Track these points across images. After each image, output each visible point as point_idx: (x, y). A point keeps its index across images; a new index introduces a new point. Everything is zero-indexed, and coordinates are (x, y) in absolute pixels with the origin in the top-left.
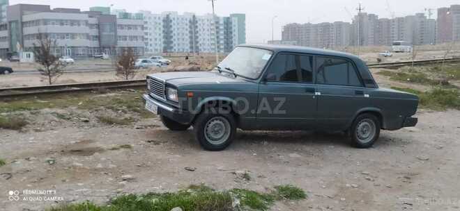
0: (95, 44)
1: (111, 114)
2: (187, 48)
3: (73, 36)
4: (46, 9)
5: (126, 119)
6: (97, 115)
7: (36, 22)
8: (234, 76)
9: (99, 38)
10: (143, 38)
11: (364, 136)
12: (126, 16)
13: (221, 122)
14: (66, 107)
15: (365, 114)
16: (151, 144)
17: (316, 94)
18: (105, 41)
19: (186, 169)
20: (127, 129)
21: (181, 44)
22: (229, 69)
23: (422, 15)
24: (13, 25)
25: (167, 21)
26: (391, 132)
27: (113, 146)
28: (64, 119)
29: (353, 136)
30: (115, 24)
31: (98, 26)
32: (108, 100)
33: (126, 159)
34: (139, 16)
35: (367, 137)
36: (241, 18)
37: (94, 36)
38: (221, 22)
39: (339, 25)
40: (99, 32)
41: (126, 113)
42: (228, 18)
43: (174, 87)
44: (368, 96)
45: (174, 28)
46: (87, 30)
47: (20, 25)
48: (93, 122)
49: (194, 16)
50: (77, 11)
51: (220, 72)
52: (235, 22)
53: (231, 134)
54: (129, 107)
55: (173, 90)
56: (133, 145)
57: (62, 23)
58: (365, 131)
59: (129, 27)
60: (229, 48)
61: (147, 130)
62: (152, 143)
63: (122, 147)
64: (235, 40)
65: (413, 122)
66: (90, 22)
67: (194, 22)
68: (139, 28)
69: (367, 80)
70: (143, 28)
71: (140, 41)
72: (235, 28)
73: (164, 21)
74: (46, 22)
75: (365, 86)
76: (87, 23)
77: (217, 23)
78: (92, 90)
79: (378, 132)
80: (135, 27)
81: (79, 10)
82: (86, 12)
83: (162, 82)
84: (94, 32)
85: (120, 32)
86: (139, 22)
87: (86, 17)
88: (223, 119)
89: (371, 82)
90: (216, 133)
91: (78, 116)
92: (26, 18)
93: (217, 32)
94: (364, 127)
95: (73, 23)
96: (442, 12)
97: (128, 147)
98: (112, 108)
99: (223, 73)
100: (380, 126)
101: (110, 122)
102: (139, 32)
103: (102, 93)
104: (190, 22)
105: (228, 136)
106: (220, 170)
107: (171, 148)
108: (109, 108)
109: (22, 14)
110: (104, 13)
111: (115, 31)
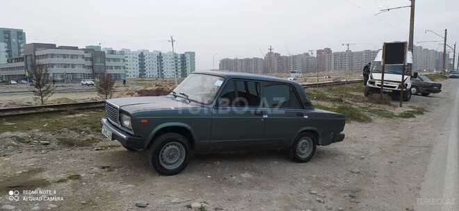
0: (89, 71)
1: (74, 136)
2: (155, 74)
3: (73, 66)
4: (53, 46)
5: (88, 140)
6: (60, 137)
7: (46, 56)
8: (188, 101)
9: (92, 67)
10: (124, 68)
11: (303, 152)
12: (112, 52)
13: (176, 147)
14: (29, 129)
15: (304, 133)
16: (104, 172)
17: (264, 116)
18: (97, 70)
19: (137, 205)
20: (87, 151)
21: (151, 71)
22: (183, 94)
23: (307, 54)
24: (28, 58)
25: (142, 56)
26: (324, 147)
27: (62, 176)
28: (24, 142)
29: (295, 152)
30: (105, 58)
31: (91, 59)
32: (75, 121)
33: (71, 194)
34: (122, 53)
35: (305, 153)
36: (193, 54)
37: (88, 66)
38: (179, 57)
39: (256, 60)
40: (93, 64)
41: (89, 133)
42: (183, 55)
43: (127, 114)
44: (306, 117)
45: (146, 61)
46: (83, 62)
47: (33, 57)
48: (54, 144)
49: (160, 54)
50: (76, 48)
51: (176, 96)
52: (188, 57)
53: (186, 158)
54: (92, 128)
55: (128, 117)
56: (82, 175)
57: (64, 56)
58: (304, 148)
59: (115, 60)
60: (184, 75)
61: (107, 151)
62: (106, 169)
63: (70, 178)
64: (188, 69)
65: (341, 138)
66: (85, 56)
67: (160, 57)
68: (122, 61)
69: (306, 103)
70: (124, 60)
71: (122, 69)
72: (188, 61)
73: (139, 56)
74: (52, 56)
75: (304, 109)
76: (83, 57)
77: (176, 58)
78: (63, 111)
79: (314, 148)
80: (119, 60)
81: (77, 47)
82: (83, 49)
83: (117, 108)
84: (89, 63)
85: (108, 64)
86: (121, 57)
87: (83, 53)
88: (179, 144)
89: (309, 105)
90: (171, 158)
91: (39, 138)
92: (38, 53)
93: (176, 64)
94: (303, 144)
95: (73, 56)
96: (319, 52)
97: (77, 177)
98: (75, 129)
99: (177, 98)
100: (316, 143)
101: (70, 144)
102: (121, 64)
103: (71, 114)
104: (158, 57)
105: (183, 161)
106: (174, 203)
107: (125, 175)
108: (72, 130)
109: (35, 50)
110: (96, 50)
111: (105, 63)
